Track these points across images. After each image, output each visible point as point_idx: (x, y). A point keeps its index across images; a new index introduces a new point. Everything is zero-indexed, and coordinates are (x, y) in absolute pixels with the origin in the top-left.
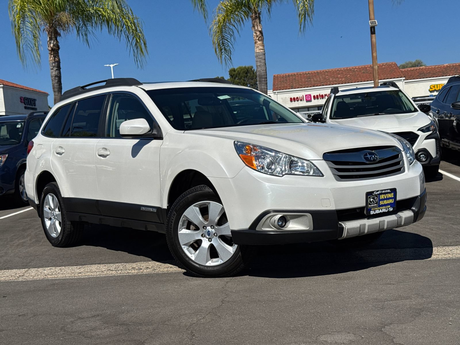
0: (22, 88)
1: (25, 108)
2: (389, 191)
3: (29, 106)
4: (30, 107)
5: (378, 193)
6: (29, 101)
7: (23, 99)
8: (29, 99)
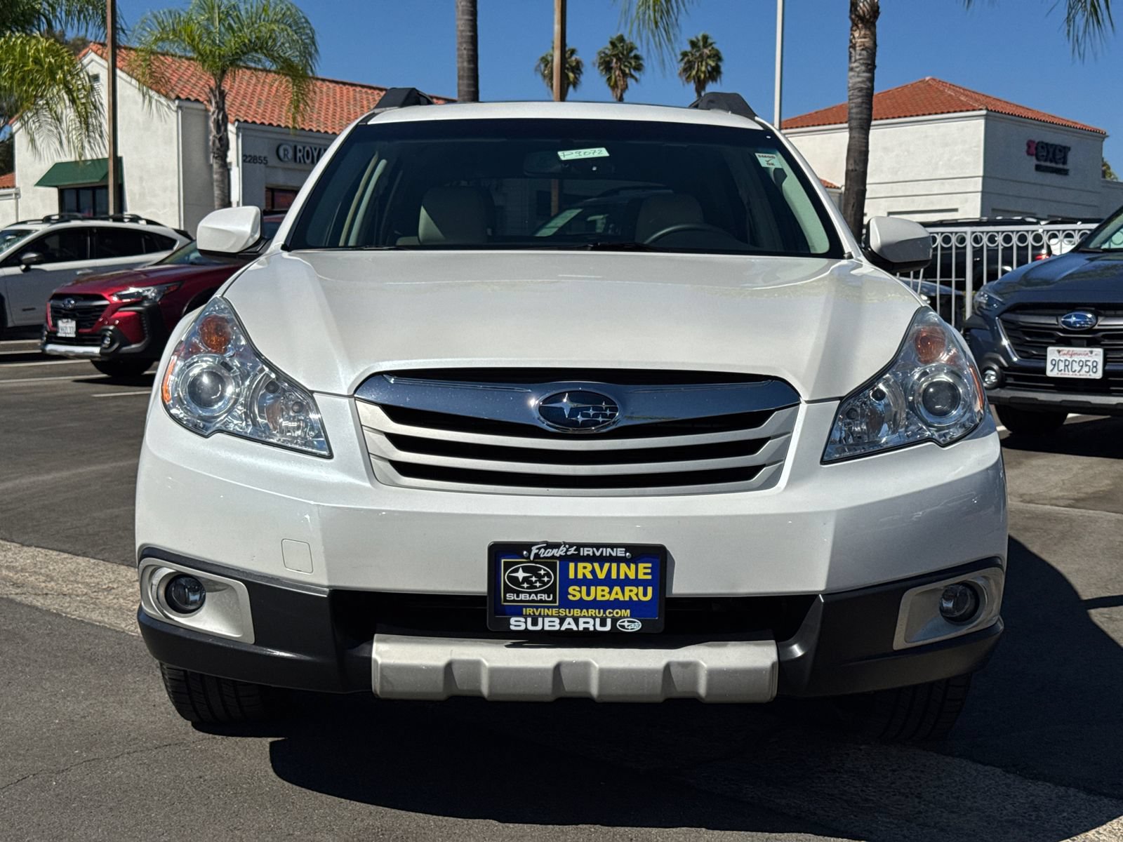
0: (1038, 120)
1: (1038, 168)
2: (620, 552)
3: (1048, 164)
4: (1052, 168)
5: (559, 552)
6: (1051, 150)
7: (1035, 146)
8: (1052, 145)
